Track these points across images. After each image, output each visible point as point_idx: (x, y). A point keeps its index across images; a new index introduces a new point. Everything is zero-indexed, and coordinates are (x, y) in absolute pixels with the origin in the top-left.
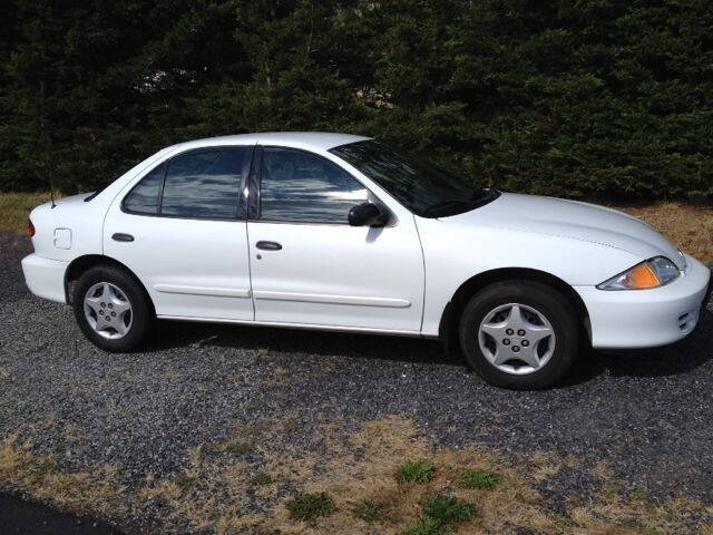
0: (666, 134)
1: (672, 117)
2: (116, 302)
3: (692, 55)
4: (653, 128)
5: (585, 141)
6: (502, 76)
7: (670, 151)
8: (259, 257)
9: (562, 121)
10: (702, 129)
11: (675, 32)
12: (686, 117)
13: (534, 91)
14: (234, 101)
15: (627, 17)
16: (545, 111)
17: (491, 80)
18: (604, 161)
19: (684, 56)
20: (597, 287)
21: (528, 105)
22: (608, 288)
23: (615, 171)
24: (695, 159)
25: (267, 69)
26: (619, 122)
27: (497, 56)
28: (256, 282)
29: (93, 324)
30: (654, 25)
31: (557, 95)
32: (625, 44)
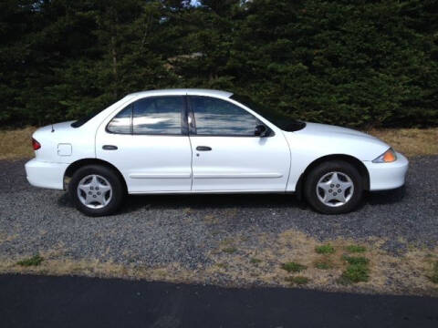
0: (338, 94)
1: (340, 86)
2: (101, 186)
3: (352, 55)
4: (332, 91)
5: (298, 97)
6: (256, 63)
7: (340, 102)
8: (198, 155)
9: (286, 87)
10: (355, 92)
11: (344, 43)
12: (348, 86)
13: (272, 71)
14: (90, 71)
15: (319, 35)
16: (278, 81)
17: (250, 64)
18: (307, 108)
19: (348, 56)
20: (373, 161)
21: (269, 78)
22: (377, 162)
23: (314, 113)
24: (352, 107)
25: (114, 53)
26: (315, 88)
27: (252, 51)
28: (195, 169)
29: (83, 201)
30: (334, 39)
31: (285, 73)
32: (318, 48)
